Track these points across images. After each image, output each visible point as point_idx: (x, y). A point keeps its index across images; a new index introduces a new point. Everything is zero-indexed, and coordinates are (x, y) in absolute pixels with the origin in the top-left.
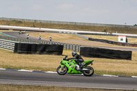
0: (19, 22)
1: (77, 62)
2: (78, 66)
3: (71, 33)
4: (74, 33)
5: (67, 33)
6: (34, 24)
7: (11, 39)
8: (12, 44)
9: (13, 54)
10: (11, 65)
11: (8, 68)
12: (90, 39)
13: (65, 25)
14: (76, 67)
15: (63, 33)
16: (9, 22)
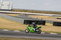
0: (26, 11)
1: (34, 27)
2: (34, 29)
3: (49, 16)
4: (50, 16)
5: (47, 15)
6: (33, 11)
7: (22, 18)
8: (23, 20)
9: (23, 25)
10: (22, 29)
11: (21, 31)
12: (57, 18)
13: (46, 12)
14: (33, 29)
15: (45, 15)
16: (21, 11)
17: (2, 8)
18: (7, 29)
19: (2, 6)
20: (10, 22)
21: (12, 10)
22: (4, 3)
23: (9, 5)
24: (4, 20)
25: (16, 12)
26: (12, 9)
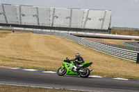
8: (134, 54)
16: (131, 32)
17: (88, 26)
18: (99, 74)
19: (88, 21)
20: (106, 58)
21: (109, 30)
22: (92, 14)
23: (103, 19)
24: (92, 53)
25: (118, 34)
26: (111, 27)
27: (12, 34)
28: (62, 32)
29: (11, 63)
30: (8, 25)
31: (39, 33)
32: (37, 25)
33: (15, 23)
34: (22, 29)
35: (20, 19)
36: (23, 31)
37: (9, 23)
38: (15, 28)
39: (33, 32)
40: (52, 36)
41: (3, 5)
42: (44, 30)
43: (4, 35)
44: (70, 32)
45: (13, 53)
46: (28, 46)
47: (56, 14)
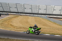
19: (54, 11)
23: (61, 10)
27: (20, 16)
28: (42, 16)
29: (20, 30)
30: (19, 13)
31: (32, 16)
32: (31, 13)
33: (21, 12)
34: (25, 14)
35: (24, 10)
36: (25, 15)
37: (19, 12)
38: (22, 14)
39: (30, 16)
40: (38, 18)
41: (16, 4)
42: (34, 15)
43: (17, 17)
44: (46, 16)
45: (21, 25)
46: (27, 22)
47: (40, 8)
